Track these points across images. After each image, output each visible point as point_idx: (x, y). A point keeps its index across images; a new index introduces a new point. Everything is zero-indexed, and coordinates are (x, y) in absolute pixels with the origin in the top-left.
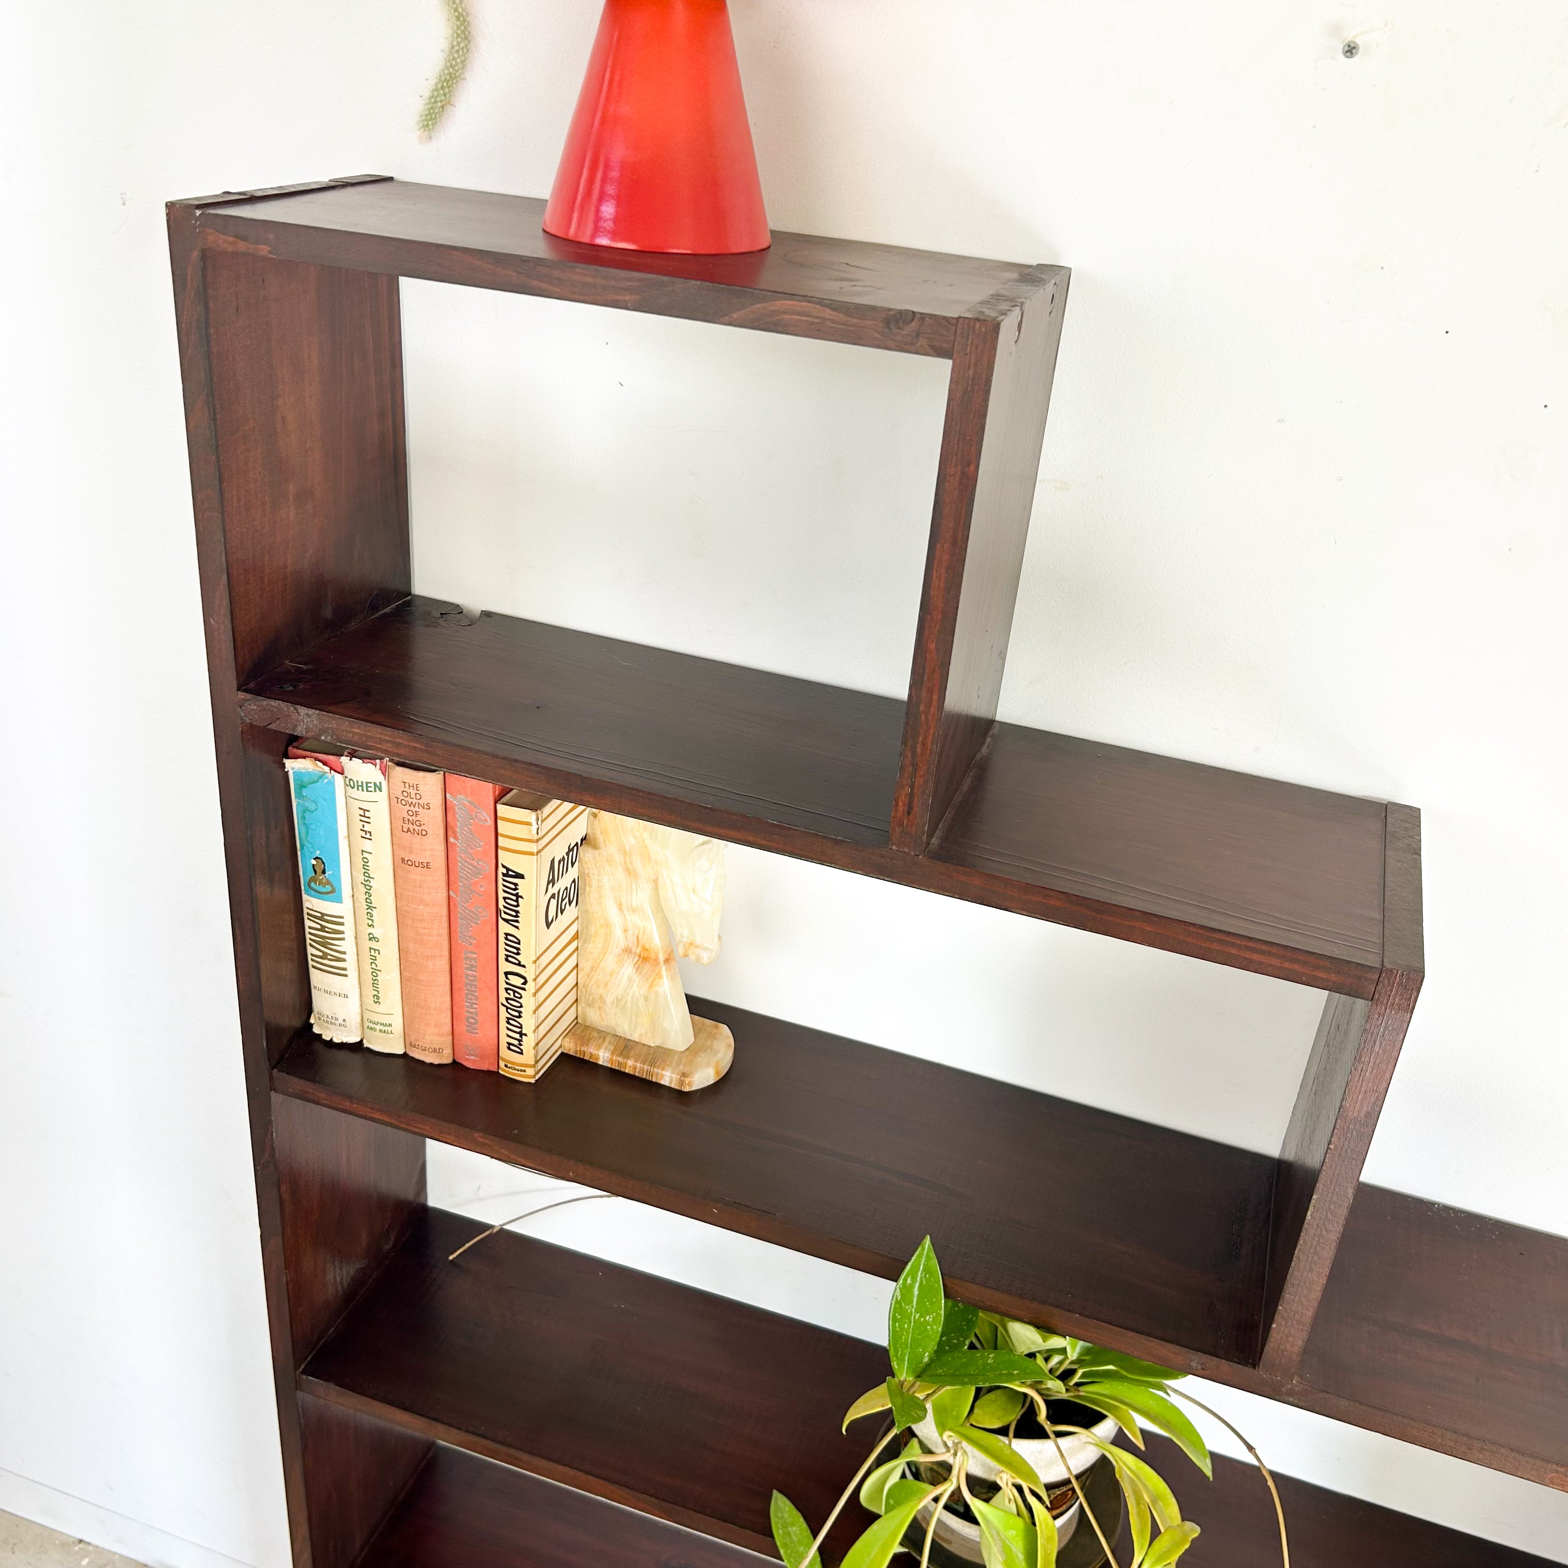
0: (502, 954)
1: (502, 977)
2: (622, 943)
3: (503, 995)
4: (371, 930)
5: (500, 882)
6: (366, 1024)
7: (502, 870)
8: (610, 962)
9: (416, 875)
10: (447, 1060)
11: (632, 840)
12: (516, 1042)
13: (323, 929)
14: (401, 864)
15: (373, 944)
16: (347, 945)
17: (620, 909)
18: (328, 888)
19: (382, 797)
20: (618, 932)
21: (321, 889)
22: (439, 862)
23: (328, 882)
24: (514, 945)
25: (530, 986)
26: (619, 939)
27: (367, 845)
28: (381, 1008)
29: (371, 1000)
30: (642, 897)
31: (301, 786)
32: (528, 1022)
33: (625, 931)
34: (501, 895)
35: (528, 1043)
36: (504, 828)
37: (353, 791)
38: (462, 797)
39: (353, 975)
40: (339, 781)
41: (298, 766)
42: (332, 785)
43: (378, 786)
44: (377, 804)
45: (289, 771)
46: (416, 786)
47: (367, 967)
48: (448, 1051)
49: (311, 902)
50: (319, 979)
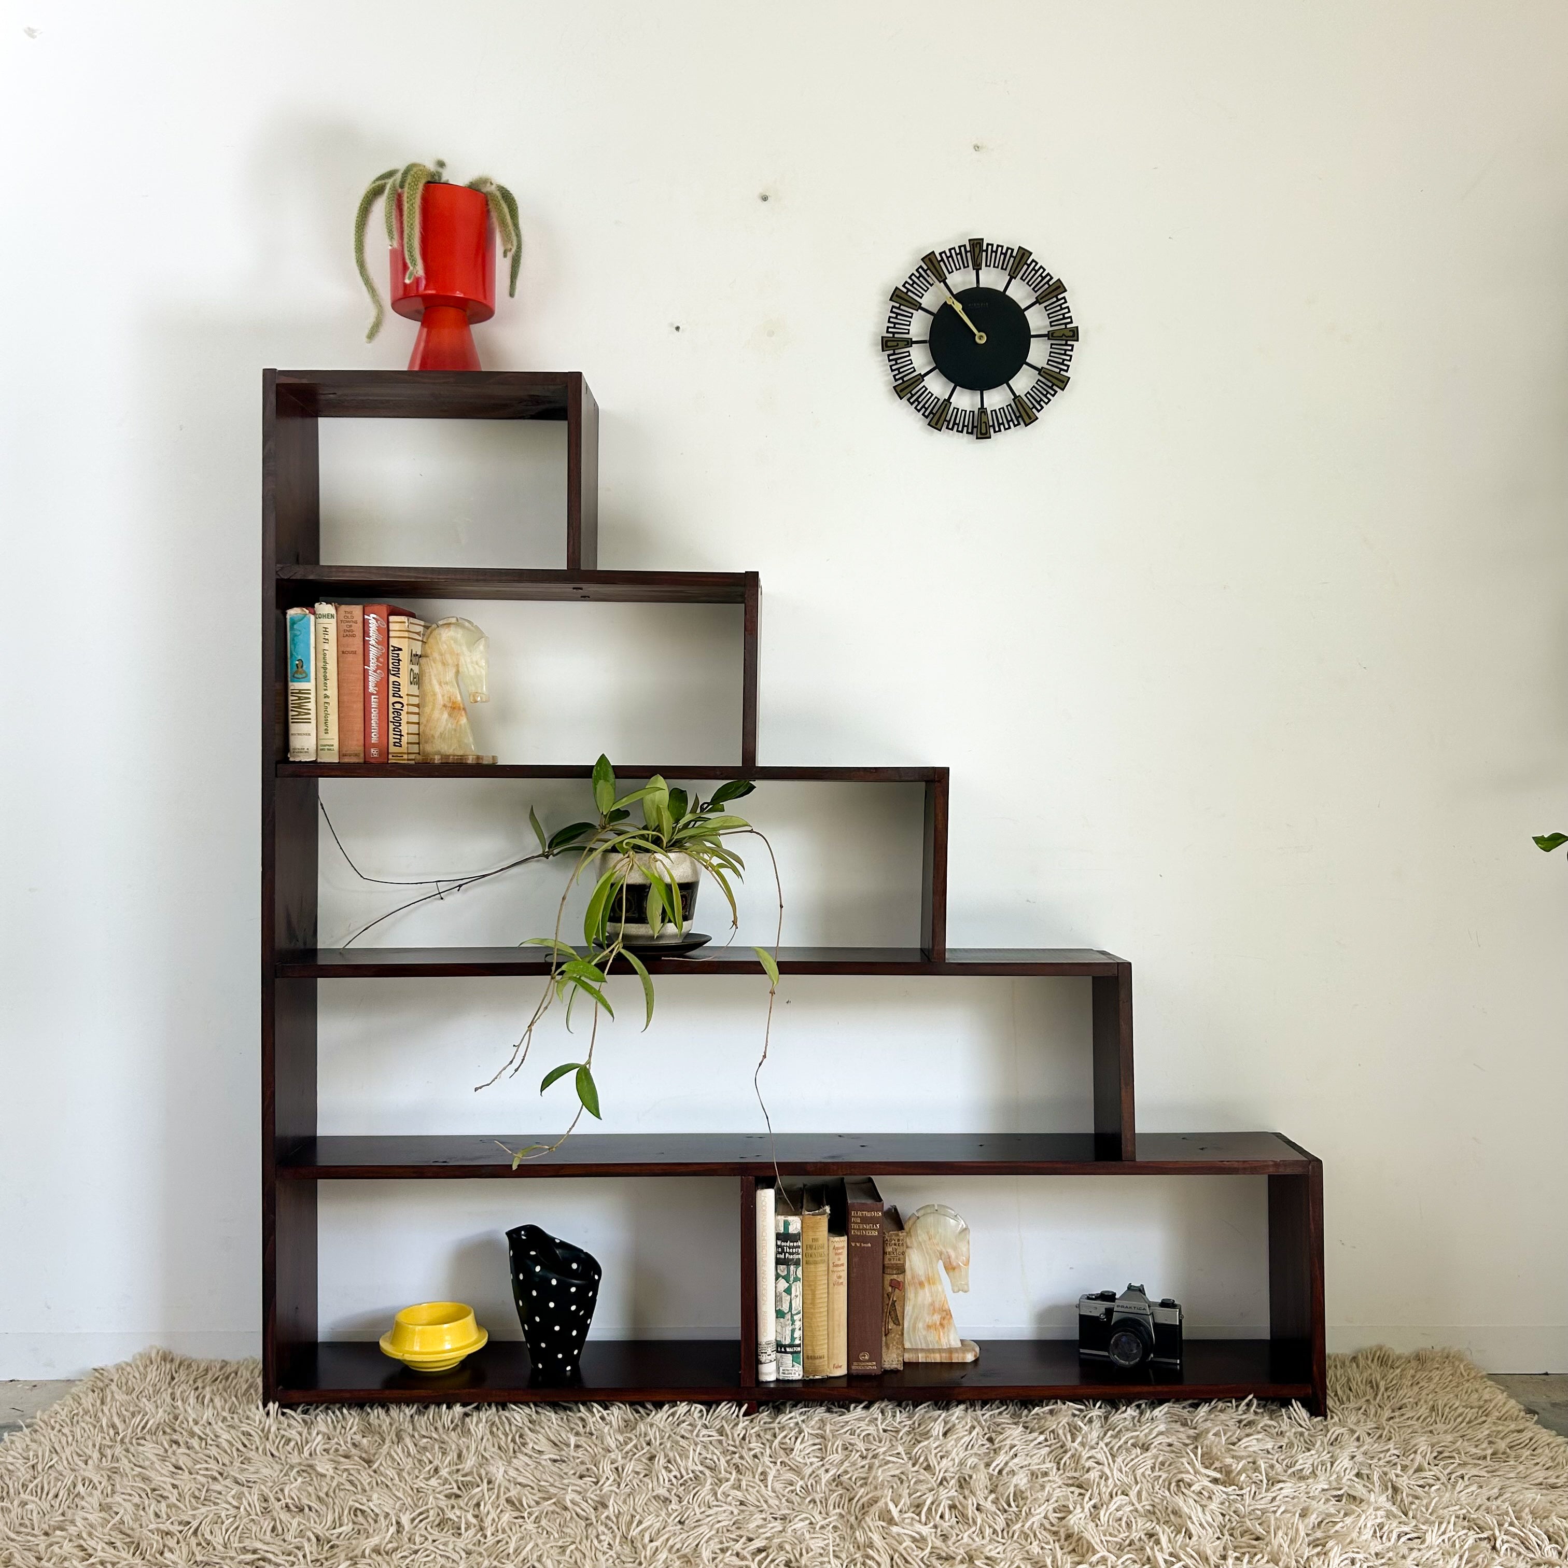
0: (391, 693)
1: (391, 706)
2: (442, 703)
3: (391, 715)
4: (326, 692)
5: (391, 655)
6: (320, 748)
7: (391, 648)
8: (436, 714)
9: (350, 658)
10: (362, 761)
11: (445, 647)
12: (398, 741)
13: (300, 698)
14: (342, 654)
15: (325, 700)
16: (312, 706)
17: (440, 684)
18: (304, 675)
19: (334, 621)
20: (439, 697)
21: (300, 676)
22: (360, 651)
23: (304, 672)
24: (397, 685)
25: (405, 708)
26: (440, 700)
27: (326, 646)
28: (327, 736)
29: (322, 733)
30: (450, 675)
31: (293, 623)
32: (404, 729)
33: (443, 696)
34: (391, 661)
35: (405, 740)
36: (392, 626)
37: (319, 621)
38: (372, 615)
39: (313, 721)
40: (312, 617)
41: (293, 612)
42: (309, 620)
43: (332, 616)
44: (331, 625)
45: (288, 617)
46: (351, 613)
47: (322, 714)
48: (362, 755)
49: (294, 686)
50: (294, 728)
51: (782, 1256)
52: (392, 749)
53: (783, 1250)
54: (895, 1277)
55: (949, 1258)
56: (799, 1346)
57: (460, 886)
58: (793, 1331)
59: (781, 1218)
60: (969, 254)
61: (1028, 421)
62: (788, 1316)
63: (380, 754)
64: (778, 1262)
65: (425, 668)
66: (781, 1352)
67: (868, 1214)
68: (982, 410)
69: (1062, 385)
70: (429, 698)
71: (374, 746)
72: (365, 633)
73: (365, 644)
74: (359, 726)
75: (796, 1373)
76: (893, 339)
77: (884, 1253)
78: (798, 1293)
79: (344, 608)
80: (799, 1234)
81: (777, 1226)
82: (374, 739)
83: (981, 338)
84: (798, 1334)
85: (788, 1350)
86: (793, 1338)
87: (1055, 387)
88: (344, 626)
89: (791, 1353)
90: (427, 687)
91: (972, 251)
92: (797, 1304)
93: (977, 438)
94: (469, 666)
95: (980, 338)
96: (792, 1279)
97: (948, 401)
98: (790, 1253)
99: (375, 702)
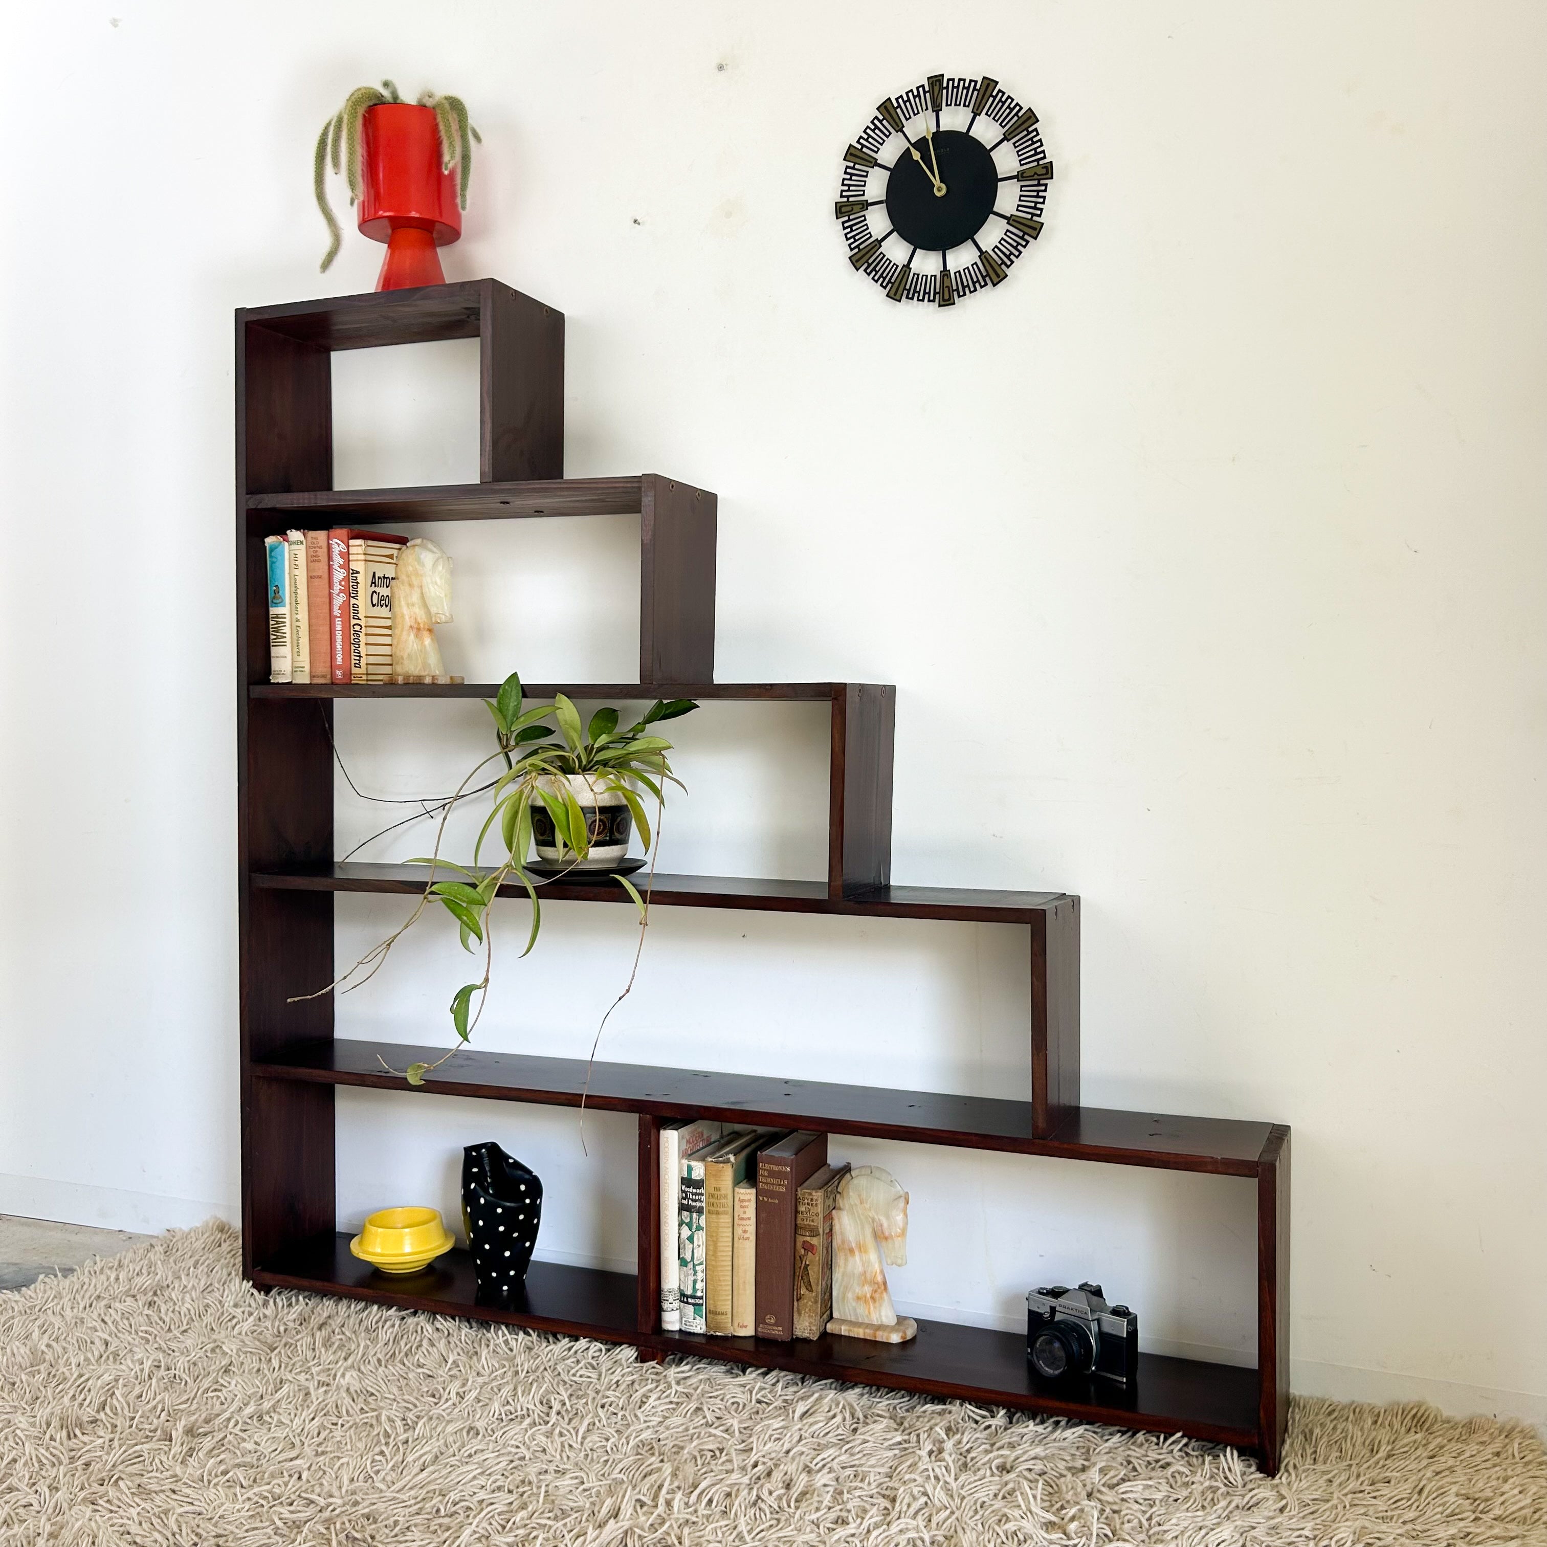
0: (352, 614)
1: (352, 628)
3: (352, 637)
4: (297, 616)
5: (350, 578)
6: (294, 669)
7: (351, 572)
9: (316, 582)
10: (328, 681)
11: (411, 568)
12: (358, 663)
13: (277, 623)
14: (310, 578)
15: (298, 624)
16: (287, 629)
17: (408, 605)
18: (280, 601)
19: (303, 547)
20: (407, 617)
21: (277, 601)
22: (326, 576)
23: (280, 597)
24: (356, 607)
25: (363, 630)
26: (408, 622)
27: (296, 572)
28: (300, 658)
29: (296, 654)
31: (272, 551)
32: (363, 650)
34: (351, 584)
35: (363, 661)
36: (352, 550)
37: (292, 547)
38: (335, 540)
39: (289, 645)
40: (286, 544)
41: (270, 541)
42: (283, 547)
43: (302, 543)
44: (301, 551)
45: (266, 545)
46: (316, 539)
47: (295, 637)
48: (329, 676)
49: (273, 611)
50: (274, 651)
51: (685, 1202)
52: (355, 670)
53: (686, 1195)
54: (808, 1239)
55: (881, 1225)
56: (701, 1298)
57: (445, 805)
58: (695, 1282)
59: (685, 1162)
60: (928, 95)
61: (996, 280)
62: (690, 1265)
63: (344, 675)
64: (682, 1208)
65: (395, 589)
66: (683, 1302)
67: (776, 1168)
68: (945, 272)
69: (1034, 233)
70: (399, 620)
71: (339, 667)
72: (330, 558)
73: (330, 567)
74: (325, 647)
75: (698, 1326)
76: (848, 204)
77: (797, 1212)
78: (700, 1243)
79: (311, 534)
80: (702, 1181)
81: (681, 1170)
82: (339, 660)
83: (940, 189)
84: (700, 1285)
85: (690, 1300)
86: (695, 1290)
87: (1026, 237)
88: (312, 552)
89: (694, 1305)
90: (396, 609)
91: (932, 91)
92: (700, 1254)
93: (940, 306)
94: (430, 586)
96: (694, 1227)
97: (907, 266)
98: (693, 1200)
99: (338, 625)
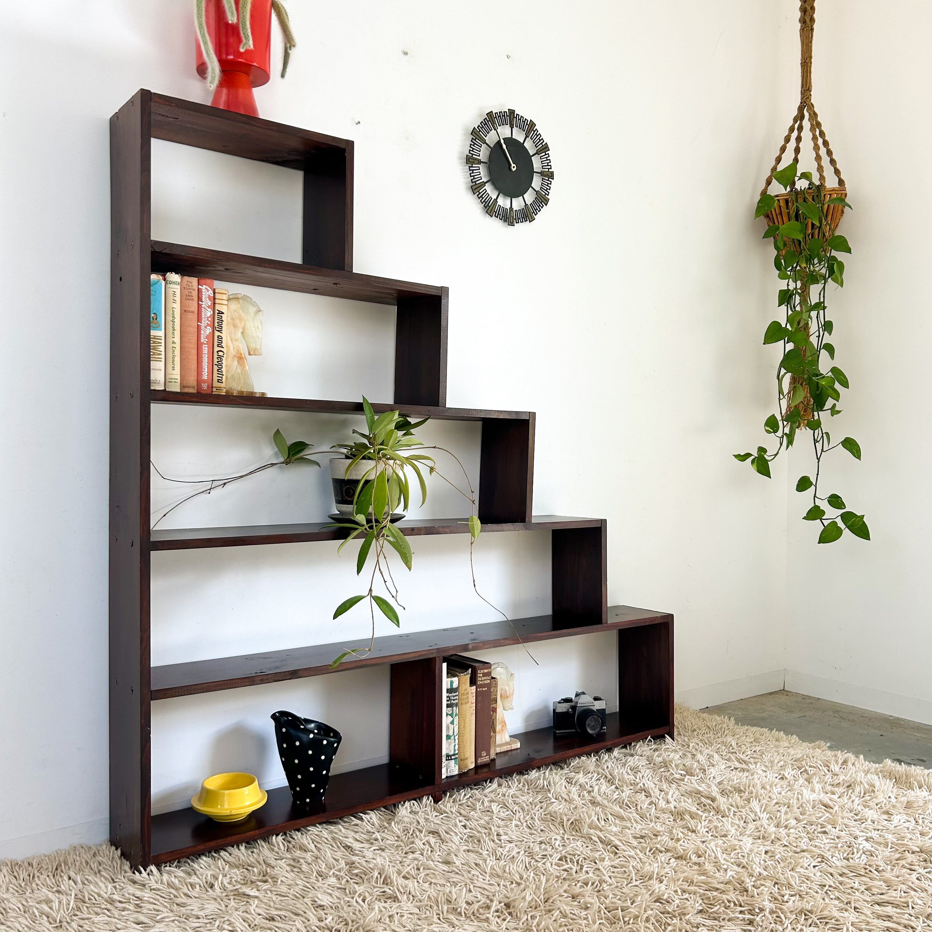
0: (216, 344)
1: (215, 354)
2: (234, 354)
3: (216, 360)
4: (173, 339)
5: (216, 316)
6: (168, 380)
7: (217, 312)
9: (190, 316)
10: (196, 391)
12: (220, 378)
13: (155, 342)
14: (184, 312)
15: (174, 345)
16: (162, 348)
18: (158, 325)
19: (179, 287)
21: (155, 326)
22: (196, 312)
23: (158, 323)
24: (221, 339)
26: (232, 352)
27: (175, 305)
28: (174, 372)
29: (168, 368)
31: (154, 285)
34: (216, 321)
36: (217, 296)
37: (169, 286)
38: (204, 286)
39: (163, 360)
40: (164, 282)
41: (154, 277)
42: (161, 284)
43: (178, 283)
44: (177, 289)
45: (151, 280)
46: (191, 283)
47: (169, 355)
48: (196, 388)
49: (153, 333)
50: (153, 364)
51: (449, 702)
52: (216, 384)
53: (450, 698)
55: (506, 691)
56: (457, 754)
57: (225, 484)
58: (455, 746)
59: (449, 679)
60: (508, 117)
61: (531, 220)
62: (452, 738)
63: (208, 387)
64: (448, 706)
66: (449, 760)
67: (486, 671)
68: (511, 209)
69: (546, 203)
71: (204, 381)
72: (200, 299)
73: (199, 306)
74: (194, 366)
75: (456, 770)
76: (471, 158)
77: (490, 693)
78: (456, 723)
79: (186, 278)
80: (457, 688)
81: (448, 686)
82: (205, 376)
84: (457, 747)
85: (453, 757)
86: (455, 750)
87: (543, 203)
88: (186, 292)
89: (454, 759)
91: (510, 116)
92: (456, 730)
93: (508, 225)
95: (514, 167)
96: (454, 715)
97: (496, 200)
99: (205, 350)
